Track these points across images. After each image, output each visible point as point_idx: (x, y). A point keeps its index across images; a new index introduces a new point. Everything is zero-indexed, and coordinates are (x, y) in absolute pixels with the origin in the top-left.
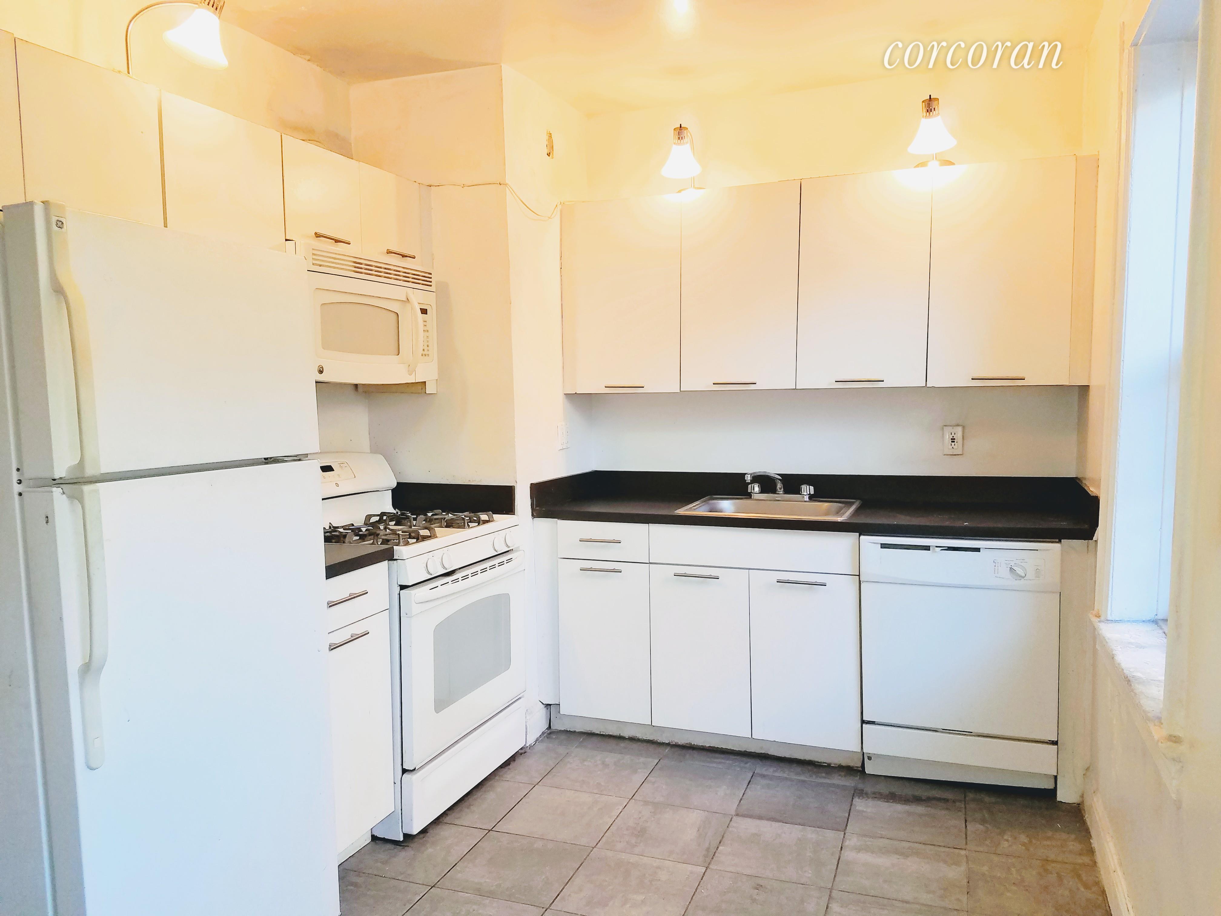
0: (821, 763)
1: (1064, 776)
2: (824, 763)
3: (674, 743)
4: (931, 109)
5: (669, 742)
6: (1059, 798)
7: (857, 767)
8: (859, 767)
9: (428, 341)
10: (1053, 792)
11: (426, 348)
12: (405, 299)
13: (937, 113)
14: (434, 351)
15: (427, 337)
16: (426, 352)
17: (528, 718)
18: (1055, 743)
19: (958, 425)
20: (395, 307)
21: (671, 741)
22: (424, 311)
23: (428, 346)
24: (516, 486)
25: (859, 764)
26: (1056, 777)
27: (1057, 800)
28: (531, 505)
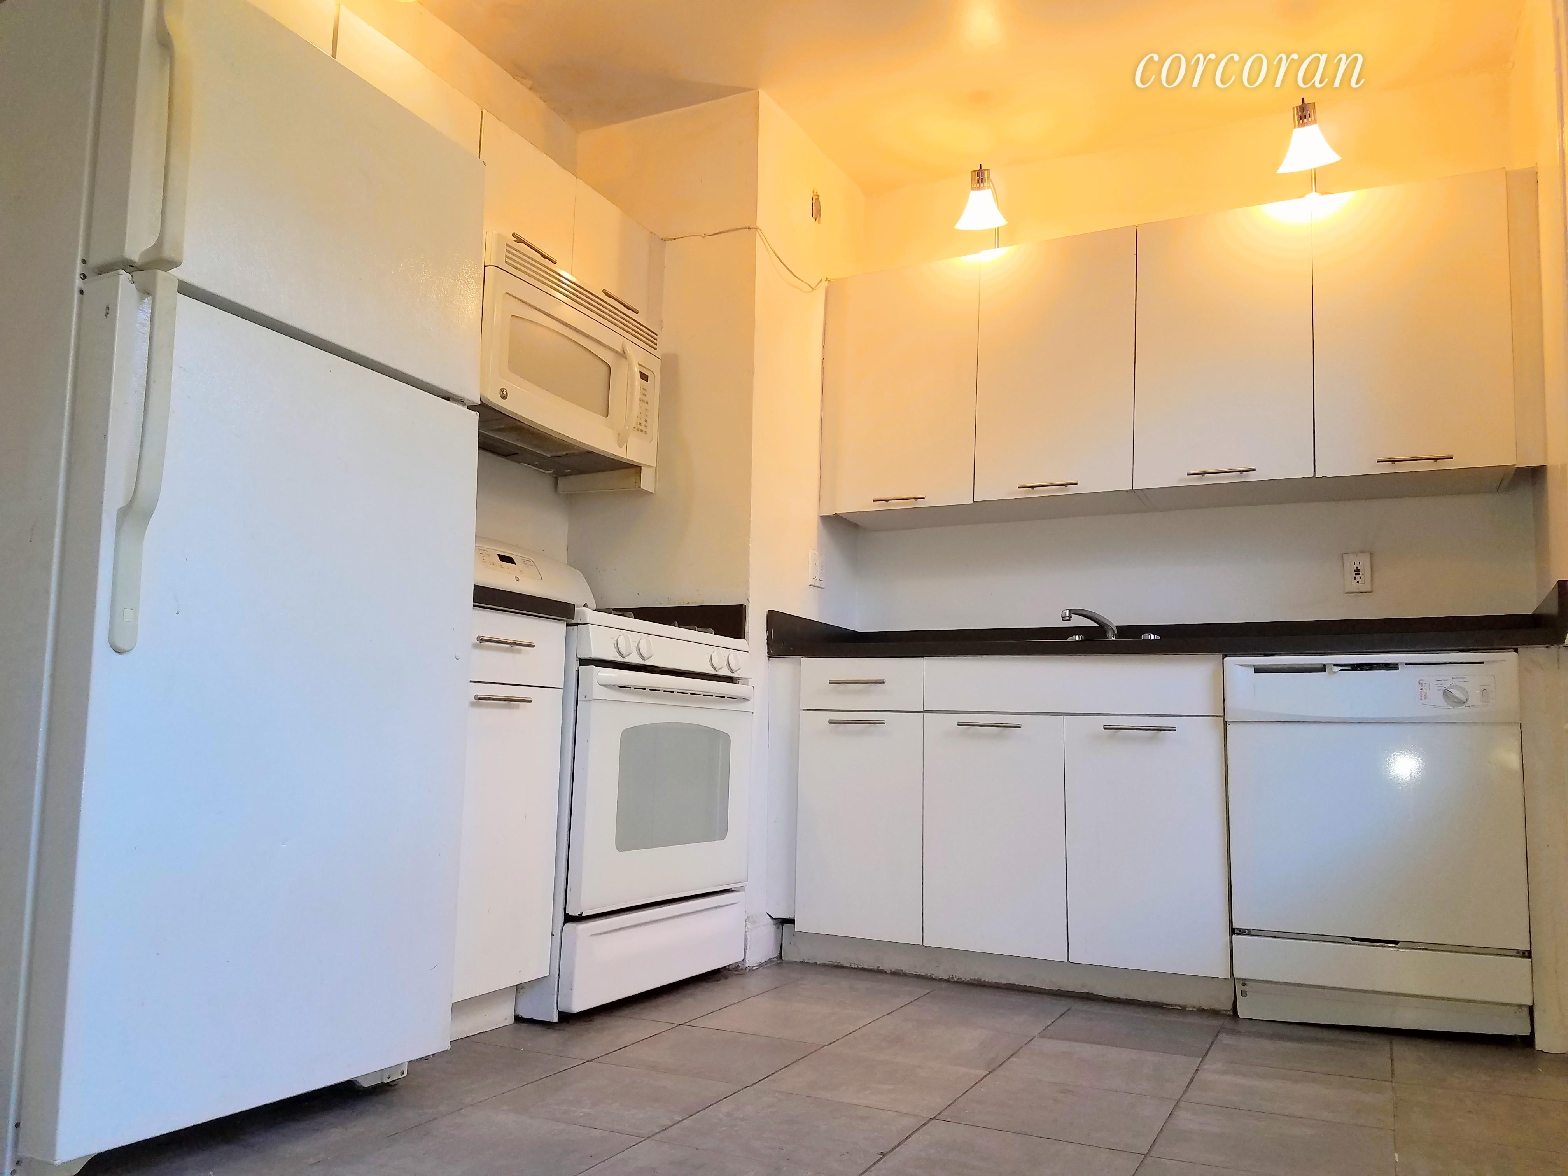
0: (1172, 1005)
1: (1544, 1011)
2: (1176, 1006)
3: (956, 979)
4: (1305, 116)
5: (948, 977)
6: (1538, 1047)
7: (1226, 1011)
8: (1229, 1010)
9: (646, 415)
10: (1528, 1041)
11: (643, 423)
12: (619, 350)
13: (1313, 119)
14: (654, 428)
15: (647, 409)
16: (642, 428)
17: (749, 926)
18: (1528, 954)
19: (1362, 552)
20: (608, 357)
21: (951, 977)
22: (644, 377)
23: (646, 421)
24: (749, 606)
25: (1229, 1007)
26: (1531, 1009)
27: (1535, 1049)
28: (768, 640)
